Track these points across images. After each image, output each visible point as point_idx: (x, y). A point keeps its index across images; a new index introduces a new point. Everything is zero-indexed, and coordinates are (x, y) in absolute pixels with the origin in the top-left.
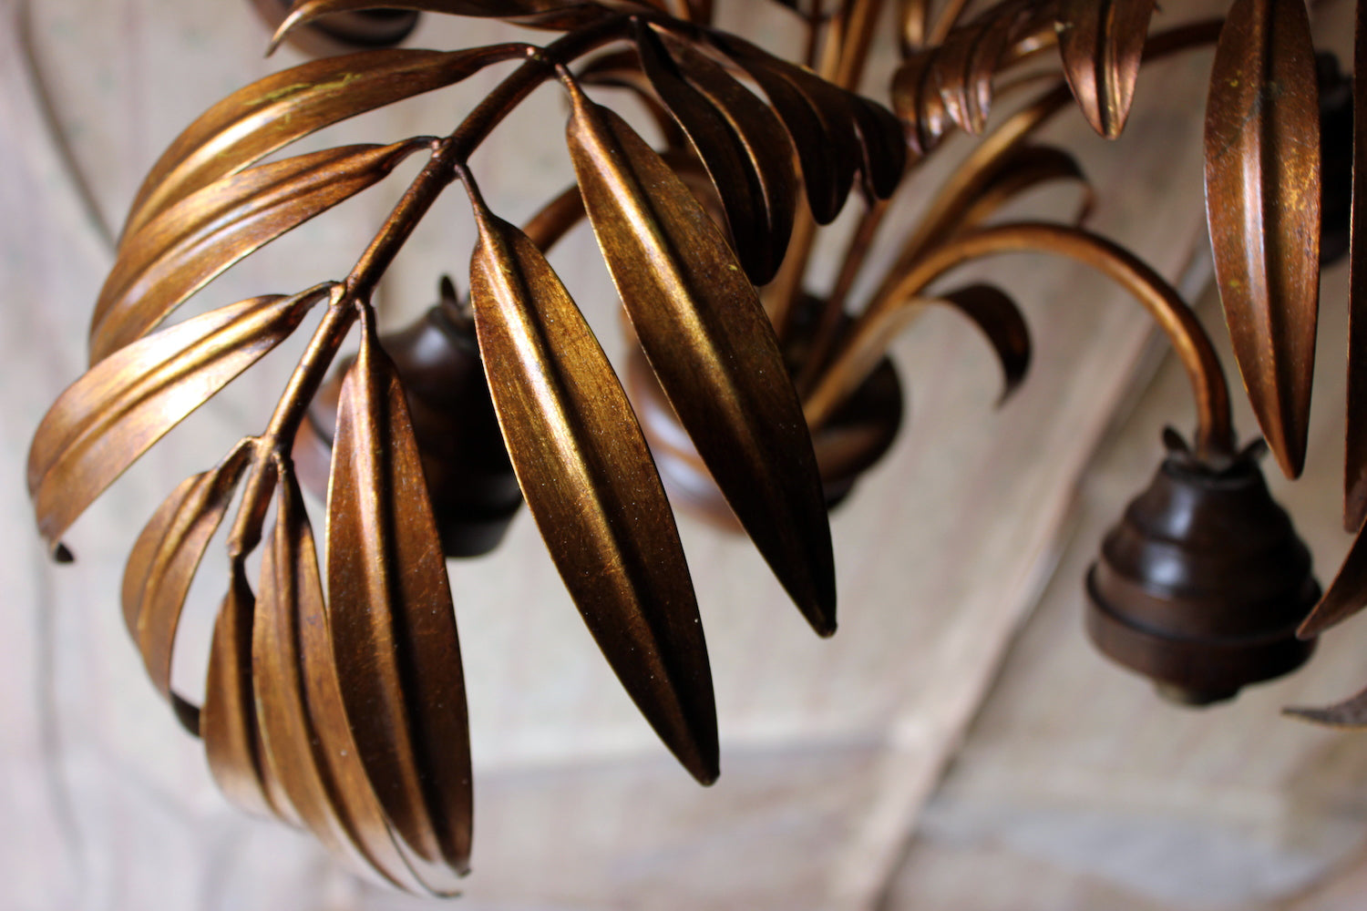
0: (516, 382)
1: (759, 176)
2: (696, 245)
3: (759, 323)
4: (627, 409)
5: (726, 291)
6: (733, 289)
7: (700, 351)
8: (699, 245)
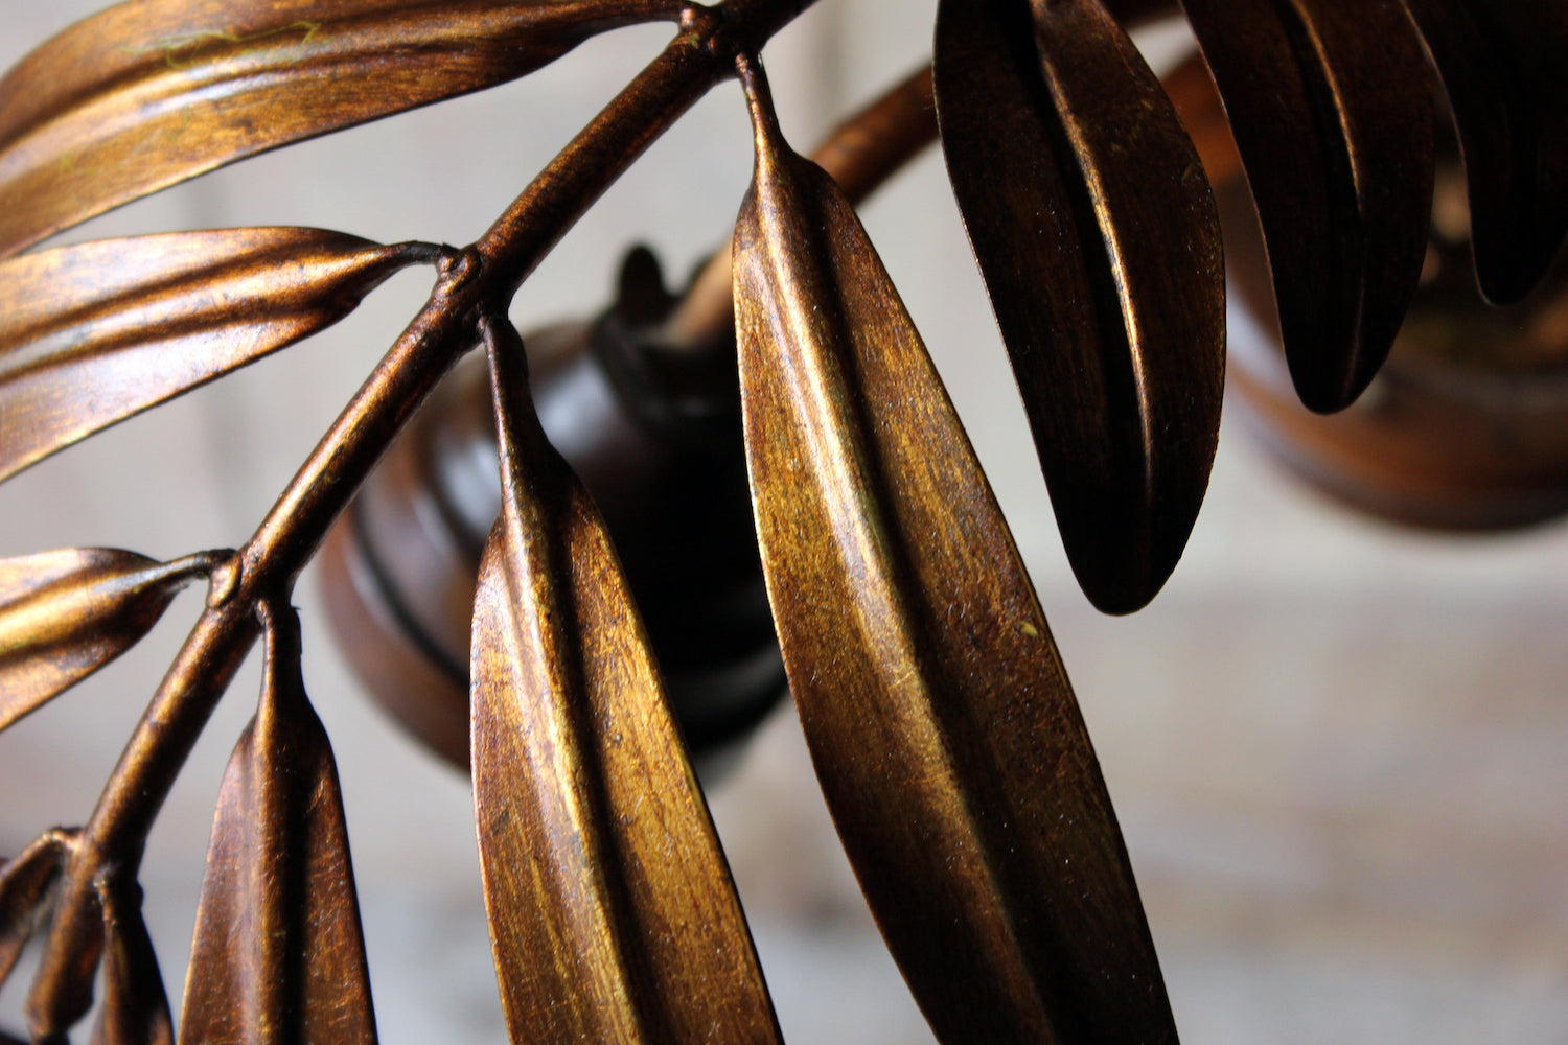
0: (533, 863)
1: (1140, 377)
2: (956, 564)
3: (1072, 760)
4: (745, 960)
5: (1009, 680)
6: (1023, 677)
7: (939, 807)
8: (963, 565)
